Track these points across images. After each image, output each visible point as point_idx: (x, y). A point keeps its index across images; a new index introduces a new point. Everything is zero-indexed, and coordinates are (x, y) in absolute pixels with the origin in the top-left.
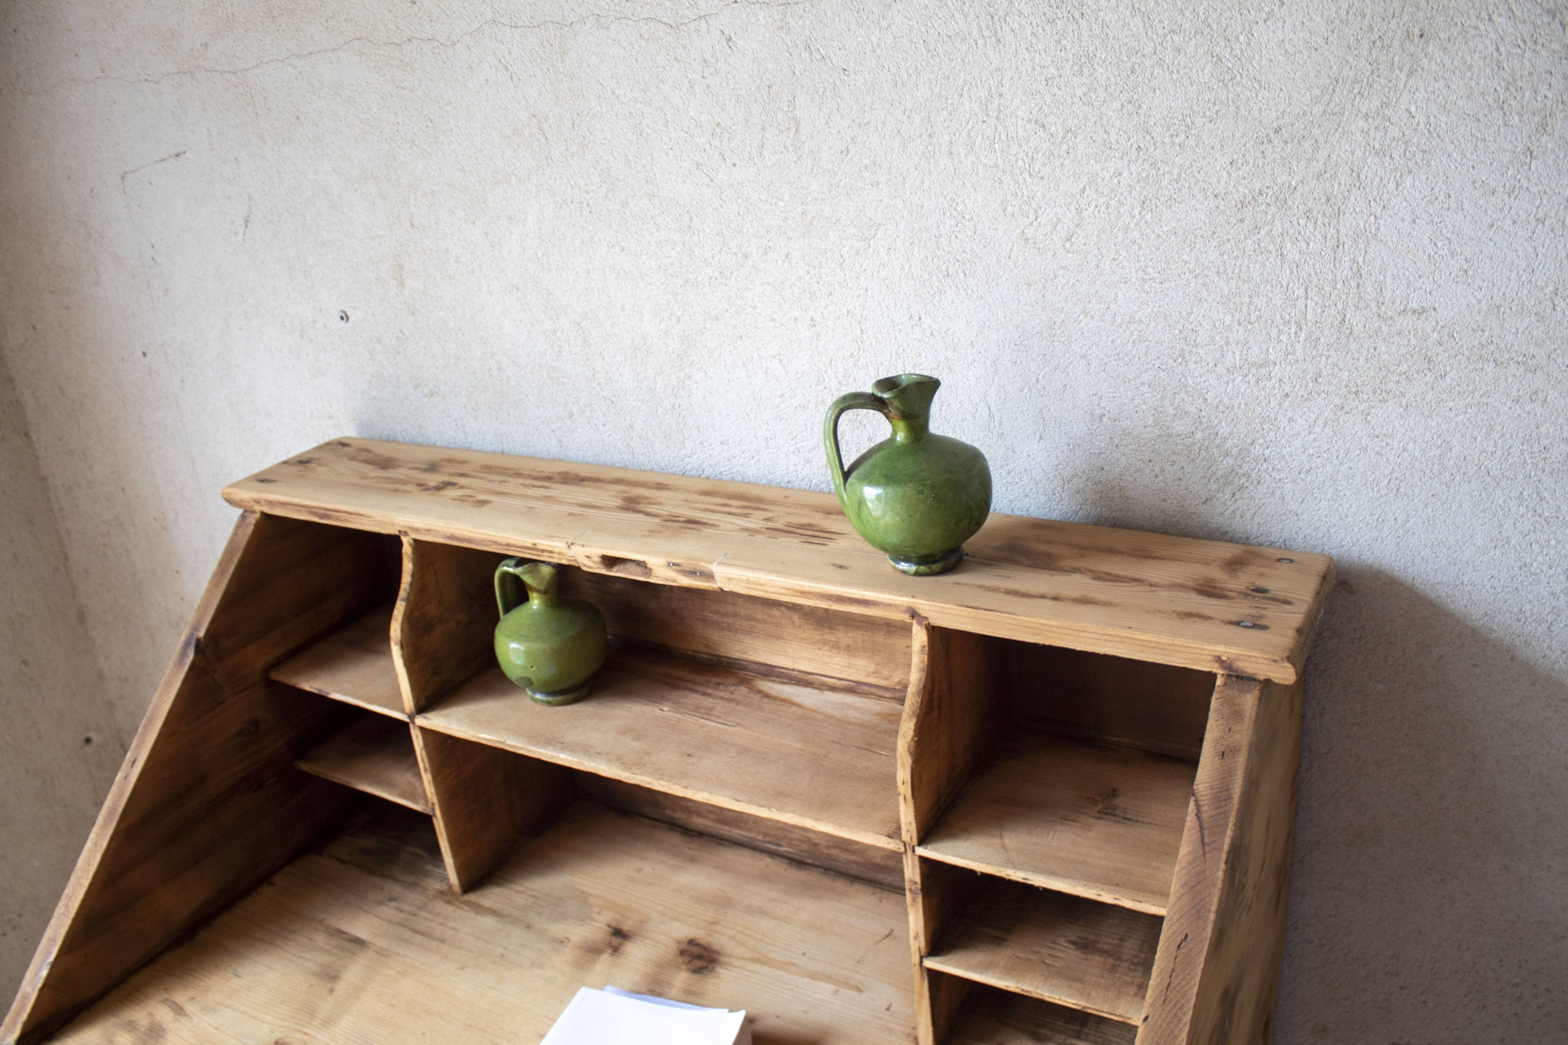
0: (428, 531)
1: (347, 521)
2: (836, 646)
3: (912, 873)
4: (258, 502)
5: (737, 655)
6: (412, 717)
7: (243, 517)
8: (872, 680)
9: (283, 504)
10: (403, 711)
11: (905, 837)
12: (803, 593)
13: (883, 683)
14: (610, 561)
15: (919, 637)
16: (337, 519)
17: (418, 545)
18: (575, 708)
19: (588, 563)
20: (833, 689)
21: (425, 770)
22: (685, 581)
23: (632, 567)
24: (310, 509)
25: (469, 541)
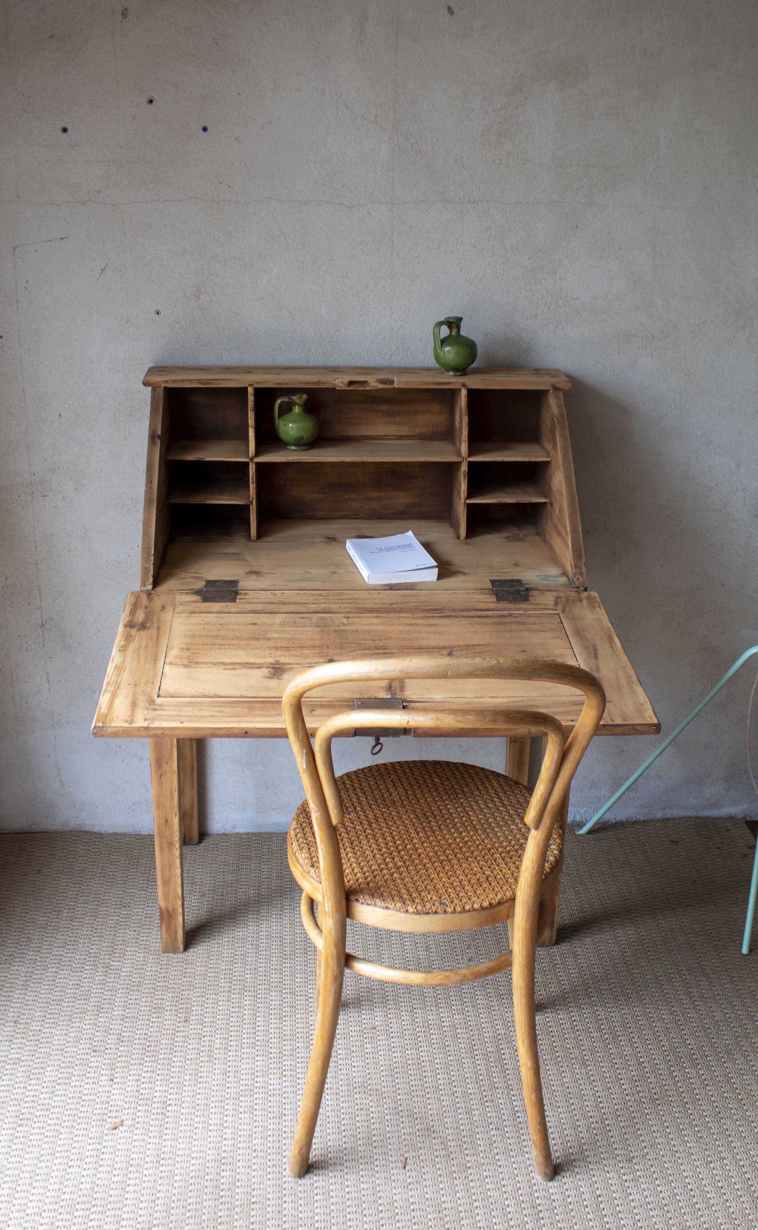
0: (266, 382)
1: (220, 384)
2: (395, 423)
3: (464, 468)
4: (167, 382)
5: (351, 434)
6: (252, 459)
7: (154, 390)
8: (408, 434)
9: (184, 381)
10: (248, 456)
11: (464, 455)
12: (427, 383)
13: (412, 434)
14: (351, 383)
15: (464, 392)
16: (215, 384)
17: (257, 390)
18: (311, 451)
19: (341, 385)
20: (392, 439)
21: (253, 482)
22: (381, 386)
23: (357, 385)
24: (199, 381)
25: (287, 384)
